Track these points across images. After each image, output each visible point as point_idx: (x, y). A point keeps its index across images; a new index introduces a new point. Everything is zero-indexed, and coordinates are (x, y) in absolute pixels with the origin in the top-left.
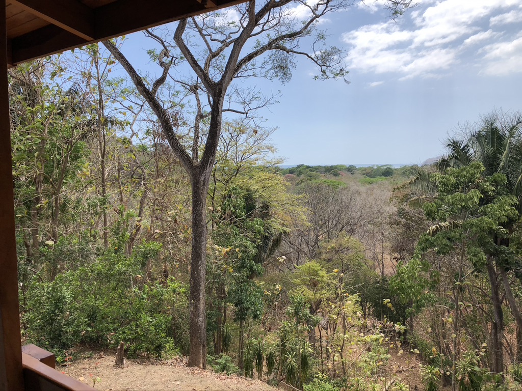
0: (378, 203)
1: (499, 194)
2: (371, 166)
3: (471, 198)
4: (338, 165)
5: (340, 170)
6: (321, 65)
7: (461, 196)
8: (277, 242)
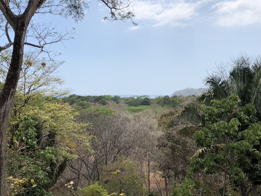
0: (145, 128)
1: (251, 121)
2: (132, 97)
3: (233, 126)
4: (105, 96)
5: (107, 100)
6: (111, 7)
7: (224, 124)
8: (62, 168)
